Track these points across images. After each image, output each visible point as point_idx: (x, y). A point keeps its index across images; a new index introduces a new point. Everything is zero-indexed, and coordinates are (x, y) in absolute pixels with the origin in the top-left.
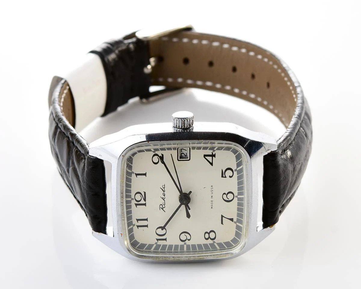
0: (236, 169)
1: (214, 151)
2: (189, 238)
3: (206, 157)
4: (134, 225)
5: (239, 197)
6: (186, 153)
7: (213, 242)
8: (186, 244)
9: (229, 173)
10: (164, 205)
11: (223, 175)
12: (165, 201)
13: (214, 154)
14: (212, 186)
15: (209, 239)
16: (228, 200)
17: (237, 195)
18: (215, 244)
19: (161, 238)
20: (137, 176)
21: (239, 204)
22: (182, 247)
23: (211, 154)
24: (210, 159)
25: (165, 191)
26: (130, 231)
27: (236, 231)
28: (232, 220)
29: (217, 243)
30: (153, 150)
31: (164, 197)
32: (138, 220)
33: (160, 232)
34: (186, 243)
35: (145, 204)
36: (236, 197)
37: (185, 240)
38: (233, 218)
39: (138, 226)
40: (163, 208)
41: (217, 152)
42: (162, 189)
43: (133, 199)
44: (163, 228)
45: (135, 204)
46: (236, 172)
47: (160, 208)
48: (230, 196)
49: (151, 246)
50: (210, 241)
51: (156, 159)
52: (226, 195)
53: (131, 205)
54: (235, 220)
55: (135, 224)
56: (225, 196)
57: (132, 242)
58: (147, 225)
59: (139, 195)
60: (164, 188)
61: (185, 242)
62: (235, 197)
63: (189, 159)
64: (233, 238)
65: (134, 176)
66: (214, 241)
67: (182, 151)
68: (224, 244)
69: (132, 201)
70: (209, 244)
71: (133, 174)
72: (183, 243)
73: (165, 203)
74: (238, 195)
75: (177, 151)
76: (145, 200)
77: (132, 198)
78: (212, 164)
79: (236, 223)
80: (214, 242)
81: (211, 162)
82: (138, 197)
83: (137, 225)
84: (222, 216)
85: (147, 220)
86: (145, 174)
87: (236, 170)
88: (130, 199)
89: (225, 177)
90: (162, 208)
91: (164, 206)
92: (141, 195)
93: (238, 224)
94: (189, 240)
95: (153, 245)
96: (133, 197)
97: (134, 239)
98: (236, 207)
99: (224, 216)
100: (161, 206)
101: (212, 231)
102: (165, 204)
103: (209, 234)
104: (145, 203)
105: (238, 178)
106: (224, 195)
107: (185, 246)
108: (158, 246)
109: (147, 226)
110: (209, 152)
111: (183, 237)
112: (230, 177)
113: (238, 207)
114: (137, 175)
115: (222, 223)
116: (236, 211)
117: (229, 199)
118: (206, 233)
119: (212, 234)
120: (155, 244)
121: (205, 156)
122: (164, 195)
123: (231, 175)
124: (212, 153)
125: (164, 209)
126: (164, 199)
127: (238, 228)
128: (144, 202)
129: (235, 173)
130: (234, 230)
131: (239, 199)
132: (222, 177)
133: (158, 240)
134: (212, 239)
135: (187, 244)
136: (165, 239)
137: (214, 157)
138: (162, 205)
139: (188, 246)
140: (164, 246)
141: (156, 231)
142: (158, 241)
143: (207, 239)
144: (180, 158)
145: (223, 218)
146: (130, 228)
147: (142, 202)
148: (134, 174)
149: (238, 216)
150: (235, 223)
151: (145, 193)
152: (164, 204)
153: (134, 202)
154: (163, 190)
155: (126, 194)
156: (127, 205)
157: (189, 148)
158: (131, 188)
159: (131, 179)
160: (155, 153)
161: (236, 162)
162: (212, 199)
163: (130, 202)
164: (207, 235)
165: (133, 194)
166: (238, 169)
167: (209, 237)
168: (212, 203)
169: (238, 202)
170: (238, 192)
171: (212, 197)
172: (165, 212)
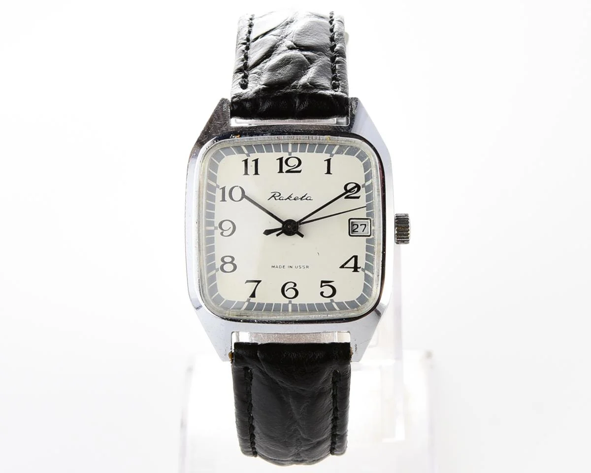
0: (334, 302)
1: (363, 270)
2: (225, 233)
3: (354, 258)
4: (248, 155)
5: (290, 306)
6: (358, 231)
7: (218, 268)
8: (215, 229)
9: (328, 291)
10: (279, 199)
12: (286, 199)
13: (358, 270)
14: (307, 267)
15: (223, 263)
16: (285, 289)
17: (292, 303)
19: (227, 194)
20: (327, 161)
21: (278, 306)
22: (212, 224)
23: (358, 266)
24: (352, 264)
25: (301, 200)
26: (238, 150)
27: (235, 301)
28: (253, 295)
29: (215, 274)
30: (366, 185)
31: (293, 198)
32: (256, 161)
33: (237, 194)
34: (217, 229)
35: (281, 171)
36: (290, 302)
37: (222, 229)
38: (255, 297)
39: (246, 161)
41: (361, 274)
42: (305, 196)
43: (290, 154)
44: (244, 196)
45: (282, 157)
46: (330, 301)
47: (274, 193)
48: (290, 293)
49: (213, 178)
50: (219, 264)
52: (292, 287)
53: (281, 152)
54: (252, 300)
55: (250, 156)
56: (292, 285)
57: (222, 151)
58: (248, 174)
59: (297, 163)
60: (306, 199)
61: (219, 228)
62: (290, 300)
63: (351, 234)
64: (223, 298)
65: (327, 156)
66: (219, 270)
67: (361, 225)
68: (214, 283)
69: (287, 153)
70: (215, 263)
71: (329, 155)
72: (217, 225)
73: (282, 199)
74: (293, 305)
75: (366, 218)
76: (288, 171)
77: (292, 153)
78: (342, 267)
80: (217, 270)
81: (345, 266)
82: (293, 162)
83: (248, 159)
84: (259, 282)
85: (256, 173)
86: (329, 172)
87: (332, 301)
88: (290, 150)
89: (321, 286)
90: (275, 196)
91: (277, 198)
92: (295, 166)
93: (247, 303)
94: (222, 234)
95: (216, 183)
96: (294, 154)
97: (226, 156)
98: (274, 301)
99: (259, 284)
100: (279, 194)
101: (235, 267)
103: (231, 263)
105: (319, 304)
106: (293, 285)
107: (213, 228)
108: (213, 189)
109: (246, 173)
110: (361, 263)
111: (227, 225)
112: (322, 294)
113: (273, 304)
114: (329, 161)
115: (247, 281)
116: (266, 302)
117: (287, 291)
118: (233, 259)
119: (231, 267)
120: (217, 185)
121: (356, 257)
122: (295, 199)
123: (324, 294)
124: (360, 268)
125: (273, 198)
126: (288, 198)
127: (240, 305)
128: (284, 170)
129: (328, 300)
130: (237, 299)
131: (286, 306)
132: (323, 282)
133: (223, 189)
134: (222, 268)
135: (215, 231)
136: (224, 200)
137: (353, 270)
138: (280, 194)
139: (212, 232)
140: (213, 198)
141: (238, 186)
142: (221, 190)
143: (222, 260)
144: (352, 222)
145: (257, 283)
146: (244, 149)
147: (285, 168)
149: (258, 304)
150: (248, 300)
151: (300, 172)
152: (281, 199)
153: (285, 156)
154: (303, 197)
155: (299, 145)
156: (281, 145)
157: (369, 234)
158: (308, 152)
159: (322, 152)
160: (363, 187)
161: (346, 302)
162: (286, 267)
163: (286, 150)
164: (230, 260)
165: (298, 154)
166: (334, 304)
167: (225, 263)
168: (280, 267)
169: (281, 304)
170: (297, 304)
171: (290, 266)
172: (269, 199)
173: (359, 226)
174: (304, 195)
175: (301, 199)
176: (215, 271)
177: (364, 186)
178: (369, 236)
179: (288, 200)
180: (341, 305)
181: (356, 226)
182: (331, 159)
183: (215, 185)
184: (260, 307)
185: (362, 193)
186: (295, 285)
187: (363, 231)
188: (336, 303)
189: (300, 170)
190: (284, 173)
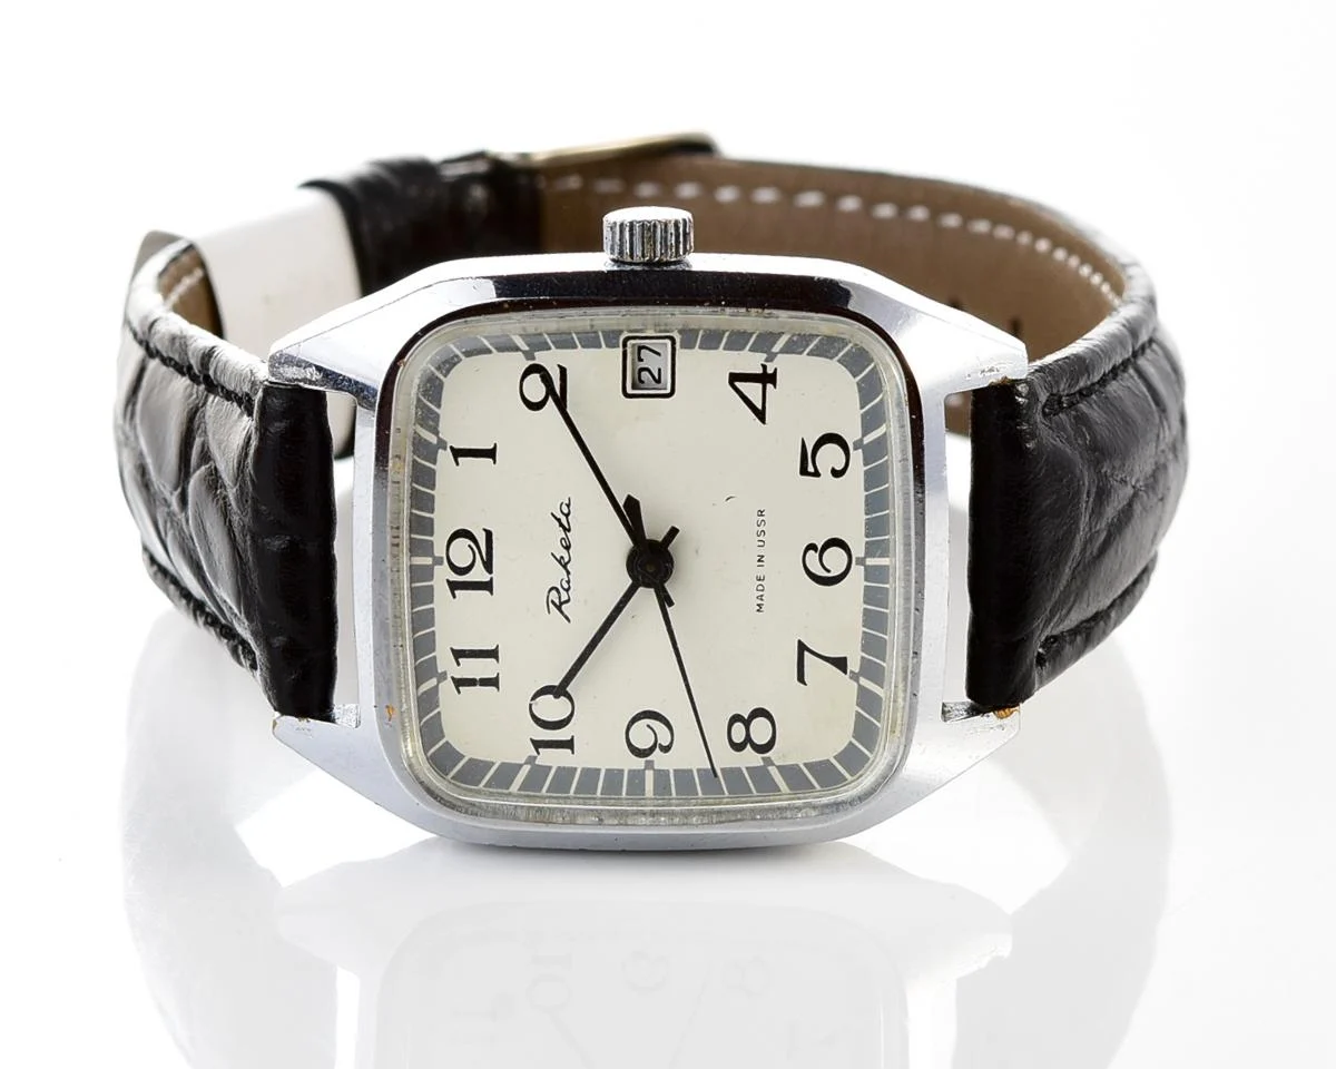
0: (861, 440)
1: (771, 358)
2: (664, 740)
3: (737, 384)
4: (443, 677)
5: (870, 562)
6: (660, 370)
7: (763, 758)
8: (653, 768)
9: (830, 456)
10: (567, 590)
11: (807, 467)
12: (568, 573)
13: (770, 371)
14: (761, 513)
15: (749, 746)
16: (824, 574)
17: (863, 555)
18: (773, 771)
19: (554, 734)
20: (460, 459)
21: (871, 596)
22: (637, 777)
23: (760, 371)
24: (753, 390)
25: (569, 530)
26: (428, 702)
27: (858, 714)
28: (840, 663)
29: (778, 767)
30: (527, 350)
31: (564, 553)
32: (459, 654)
33: (552, 708)
34: (652, 762)
35: (488, 586)
36: (861, 561)
37: (652, 750)
38: (845, 659)
39: (460, 683)
40: (561, 604)
41: (783, 364)
42: (559, 520)
43: (438, 561)
44: (559, 691)
45: (448, 581)
46: (860, 451)
47: (551, 605)
48: (835, 561)
49: (507, 772)
50: (750, 758)
51: (535, 388)
52: (817, 555)
53: (432, 587)
54: (853, 666)
55: (445, 673)
56: (812, 556)
57: (432, 750)
58: (497, 679)
59: (462, 543)
60: (567, 515)
61: (648, 758)
62: (854, 561)
63: (668, 391)
64: (846, 744)
65: (445, 457)
66: (768, 758)
67: (641, 360)
68: (806, 772)
69: (437, 568)
70: (748, 769)
71: (440, 451)
72: (639, 763)
73: (568, 582)
74: (868, 554)
75: (621, 349)
76: (488, 566)
77: (436, 554)
78: (761, 415)
79: (857, 681)
80: (768, 762)
81: (760, 407)
82: (462, 552)
83: (453, 678)
84: (802, 648)
85: (493, 654)
86: (490, 454)
87: (858, 445)
88: (428, 561)
89: (816, 474)
90: (557, 602)
91: (564, 598)
92: (472, 545)
93: (863, 681)
94: (666, 749)
95: (521, 766)
96: (440, 551)
97: (443, 737)
98: (858, 606)
99: (809, 646)
100: (554, 592)
101: (758, 713)
102: (569, 588)
103: (747, 723)
104: (488, 579)
105: (866, 481)
106: (811, 552)
107: (649, 775)
108: (538, 774)
109: (493, 682)
110: (751, 362)
111: (642, 735)
112: (837, 473)
113: (865, 609)
114: (458, 453)
115: (801, 678)
116: (858, 628)
117: (828, 571)
118: (736, 718)
119: (760, 724)
120: (526, 763)
121: (734, 378)
122: (568, 548)
123: (839, 467)
124: (764, 367)
125: (563, 607)
126: (565, 566)
127: (867, 701)
128: (485, 577)
129: (857, 456)
130: (849, 708)
131: (871, 574)
132: (804, 471)
133: (538, 745)
134: (763, 748)
135: (656, 767)
136: (569, 744)
137: (769, 386)
138: (557, 590)
139: (661, 776)
140: (565, 774)
141: (531, 705)
142: (540, 750)
143: (738, 747)
144: (634, 387)
145: (806, 653)
146: (425, 687)
147: (478, 574)
148: (449, 449)
149: (865, 648)
150: (855, 677)
151: (489, 534)
152: (566, 586)
153: (443, 574)
154: (561, 525)
155: (413, 536)
156: (413, 585)
157: (669, 342)
158: (432, 511)
159: (434, 472)
160: (534, 358)
161: (862, 408)
162: (761, 572)
163: (427, 573)
164: (739, 729)
165: (439, 540)
166: (867, 440)
167: (748, 739)
168: (760, 588)
169: (866, 586)
170: (867, 543)
171: (759, 561)
172: (569, 621)
173: (642, 365)
174: (557, 524)
175: (567, 530)
176: (770, 768)
177: (529, 355)
178: (673, 340)
179: (569, 567)
180: (872, 420)
181: (643, 373)
182: (452, 448)
183: (527, 768)
184: (873, 645)
185: (550, 359)
186: (812, 547)
188: (864, 435)
189: (484, 533)
190: (491, 579)
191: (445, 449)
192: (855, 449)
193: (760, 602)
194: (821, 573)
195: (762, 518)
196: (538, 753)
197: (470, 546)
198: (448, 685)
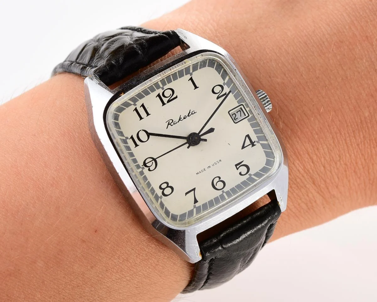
1: (258, 142)
2: (151, 168)
3: (247, 137)
4: (135, 105)
5: (225, 194)
6: (238, 118)
7: (161, 196)
9: (243, 170)
10: (174, 124)
11: (238, 165)
12: (178, 122)
13: (255, 144)
14: (220, 161)
15: (162, 190)
16: (215, 185)
17: (225, 191)
19: (136, 140)
21: (216, 199)
22: (138, 167)
23: (253, 141)
24: (248, 142)
25: (189, 116)
26: (126, 104)
27: (186, 213)
28: (196, 201)
29: (161, 201)
30: (225, 82)
32: (143, 106)
33: (143, 136)
35: (164, 104)
36: (223, 192)
38: (198, 202)
39: (136, 110)
40: (170, 124)
41: (258, 146)
42: (190, 112)
43: (163, 88)
44: (149, 134)
45: (159, 93)
48: (219, 186)
49: (120, 134)
50: (159, 192)
51: (218, 89)
52: (219, 180)
53: (155, 90)
54: (197, 205)
55: (136, 105)
56: (217, 179)
59: (171, 92)
61: (145, 167)
62: (222, 190)
63: (236, 122)
64: (177, 214)
65: (189, 77)
68: (164, 208)
69: (161, 89)
71: (189, 75)
72: (142, 166)
73: (176, 123)
75: (239, 105)
76: (169, 101)
81: (245, 146)
82: (168, 93)
83: (136, 107)
84: (194, 189)
85: (148, 114)
86: (196, 87)
87: (250, 175)
88: (161, 86)
89: (237, 169)
90: (170, 123)
91: (172, 124)
93: (195, 210)
94: (149, 170)
95: (124, 136)
96: (165, 87)
97: (120, 113)
98: (212, 197)
99: (195, 191)
100: (171, 121)
101: (172, 188)
102: (175, 124)
103: (168, 186)
105: (243, 182)
106: (218, 178)
107: (140, 170)
109: (141, 118)
110: (254, 138)
112: (240, 174)
113: (212, 200)
114: (191, 79)
115: (186, 194)
116: (207, 201)
117: (216, 185)
118: (167, 183)
119: (169, 190)
120: (126, 137)
121: (248, 136)
122: (184, 118)
123: (242, 173)
124: (255, 142)
125: (169, 125)
126: (179, 120)
127: (191, 213)
128: (165, 102)
129: (247, 176)
130: (186, 210)
131: (222, 196)
132: (236, 165)
133: (132, 137)
134: (164, 194)
135: (143, 170)
136: (136, 145)
137: (251, 146)
138: (173, 121)
139: (142, 173)
141: (141, 130)
142: (131, 139)
143: (160, 188)
144: (232, 113)
145: (193, 191)
146: (130, 102)
147: (165, 100)
148: (191, 76)
149: (203, 205)
150: (195, 207)
151: (176, 97)
152: (175, 123)
153: (160, 91)
154: (189, 114)
155: (165, 79)
156: (153, 85)
157: (247, 115)
158: (174, 80)
159: (183, 76)
160: (224, 85)
161: (259, 171)
162: (206, 169)
163: (158, 87)
164: (165, 185)
165: (168, 86)
167: (164, 189)
168: (202, 171)
169: (218, 197)
170: (228, 191)
171: (209, 167)
172: (167, 128)
173: (236, 113)
174: (189, 112)
175: (188, 116)
176: (160, 199)
178: (249, 116)
179: (180, 121)
180: (258, 175)
182: (192, 77)
183: (124, 138)
185: (226, 89)
186: (220, 178)
187: (241, 116)
188: (253, 175)
189: (176, 96)
190: (166, 104)
191: (191, 75)
192: (249, 175)
193: (199, 173)
194: (215, 184)
195: (219, 162)
196: (130, 139)
197: (171, 94)
198: (134, 107)
